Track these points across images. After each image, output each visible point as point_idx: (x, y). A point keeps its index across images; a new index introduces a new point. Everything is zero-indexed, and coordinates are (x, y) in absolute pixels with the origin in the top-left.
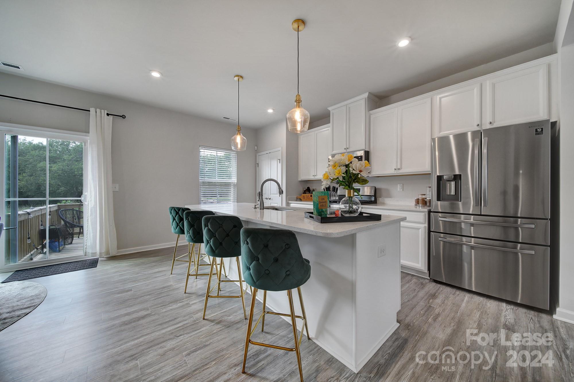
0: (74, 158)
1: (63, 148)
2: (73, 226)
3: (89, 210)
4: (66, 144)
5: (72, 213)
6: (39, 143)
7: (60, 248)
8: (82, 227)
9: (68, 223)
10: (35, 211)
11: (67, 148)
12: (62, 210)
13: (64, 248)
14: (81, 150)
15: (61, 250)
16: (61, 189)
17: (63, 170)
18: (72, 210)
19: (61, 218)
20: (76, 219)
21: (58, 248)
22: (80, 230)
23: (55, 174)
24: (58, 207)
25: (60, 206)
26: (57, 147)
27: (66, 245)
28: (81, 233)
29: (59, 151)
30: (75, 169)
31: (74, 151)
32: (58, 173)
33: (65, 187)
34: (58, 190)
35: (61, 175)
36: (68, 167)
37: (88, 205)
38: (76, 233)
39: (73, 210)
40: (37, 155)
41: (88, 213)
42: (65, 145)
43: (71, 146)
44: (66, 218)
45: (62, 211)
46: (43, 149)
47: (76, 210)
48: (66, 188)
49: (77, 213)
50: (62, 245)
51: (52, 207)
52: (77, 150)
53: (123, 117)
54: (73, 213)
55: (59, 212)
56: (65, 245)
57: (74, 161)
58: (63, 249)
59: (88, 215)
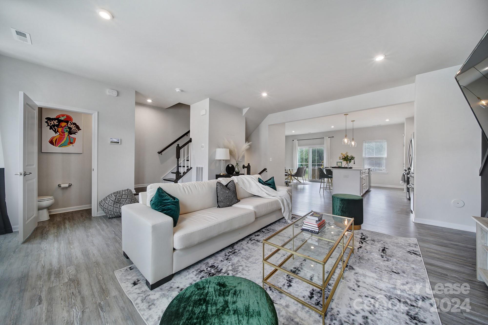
53: (333, 137)
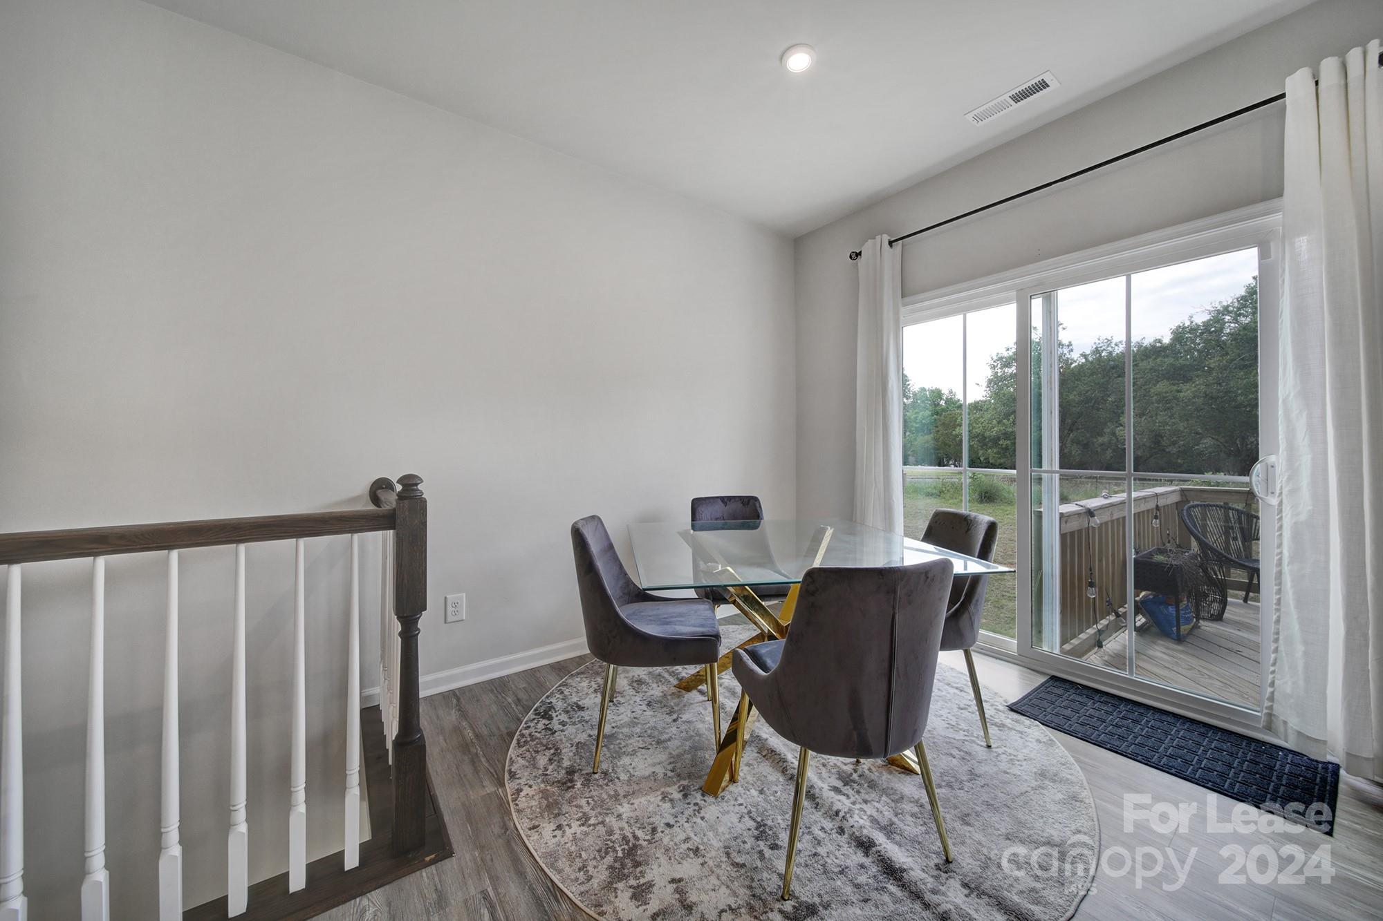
0: (1235, 362)
1: (1206, 342)
2: (1225, 561)
3: (1287, 534)
4: (1213, 329)
5: (1222, 516)
6: (1155, 341)
7: (1182, 628)
8: (1255, 572)
9: (1213, 550)
10: (1112, 505)
11: (1216, 338)
12: (1191, 503)
13: (1196, 632)
14: (1252, 335)
15: (1185, 637)
16: (1205, 444)
17: (1206, 395)
18: (1222, 507)
19: (1192, 533)
20: (1235, 539)
21: (1175, 628)
22: (1251, 579)
23: (1187, 406)
24: (1182, 495)
25: (1185, 492)
26: (1193, 341)
27: (1204, 619)
28: (1251, 588)
29: (1198, 351)
30: (1238, 389)
31: (1233, 342)
32: (1194, 403)
33: (1213, 438)
34: (1197, 445)
35: (1201, 409)
36: (1219, 387)
37: (1280, 511)
38: (1238, 586)
39: (1226, 508)
40: (1151, 369)
41: (1280, 545)
42: (1213, 331)
43: (1228, 331)
44: (1204, 533)
45: (1194, 507)
46: (1163, 354)
47: (1237, 510)
48: (1217, 440)
49: (1239, 518)
50: (1188, 621)
51: (1162, 494)
52: (1242, 339)
54: (1227, 516)
55: (1183, 510)
56: (1198, 618)
57: (1235, 368)
58: (1190, 633)
59: (1281, 553)
